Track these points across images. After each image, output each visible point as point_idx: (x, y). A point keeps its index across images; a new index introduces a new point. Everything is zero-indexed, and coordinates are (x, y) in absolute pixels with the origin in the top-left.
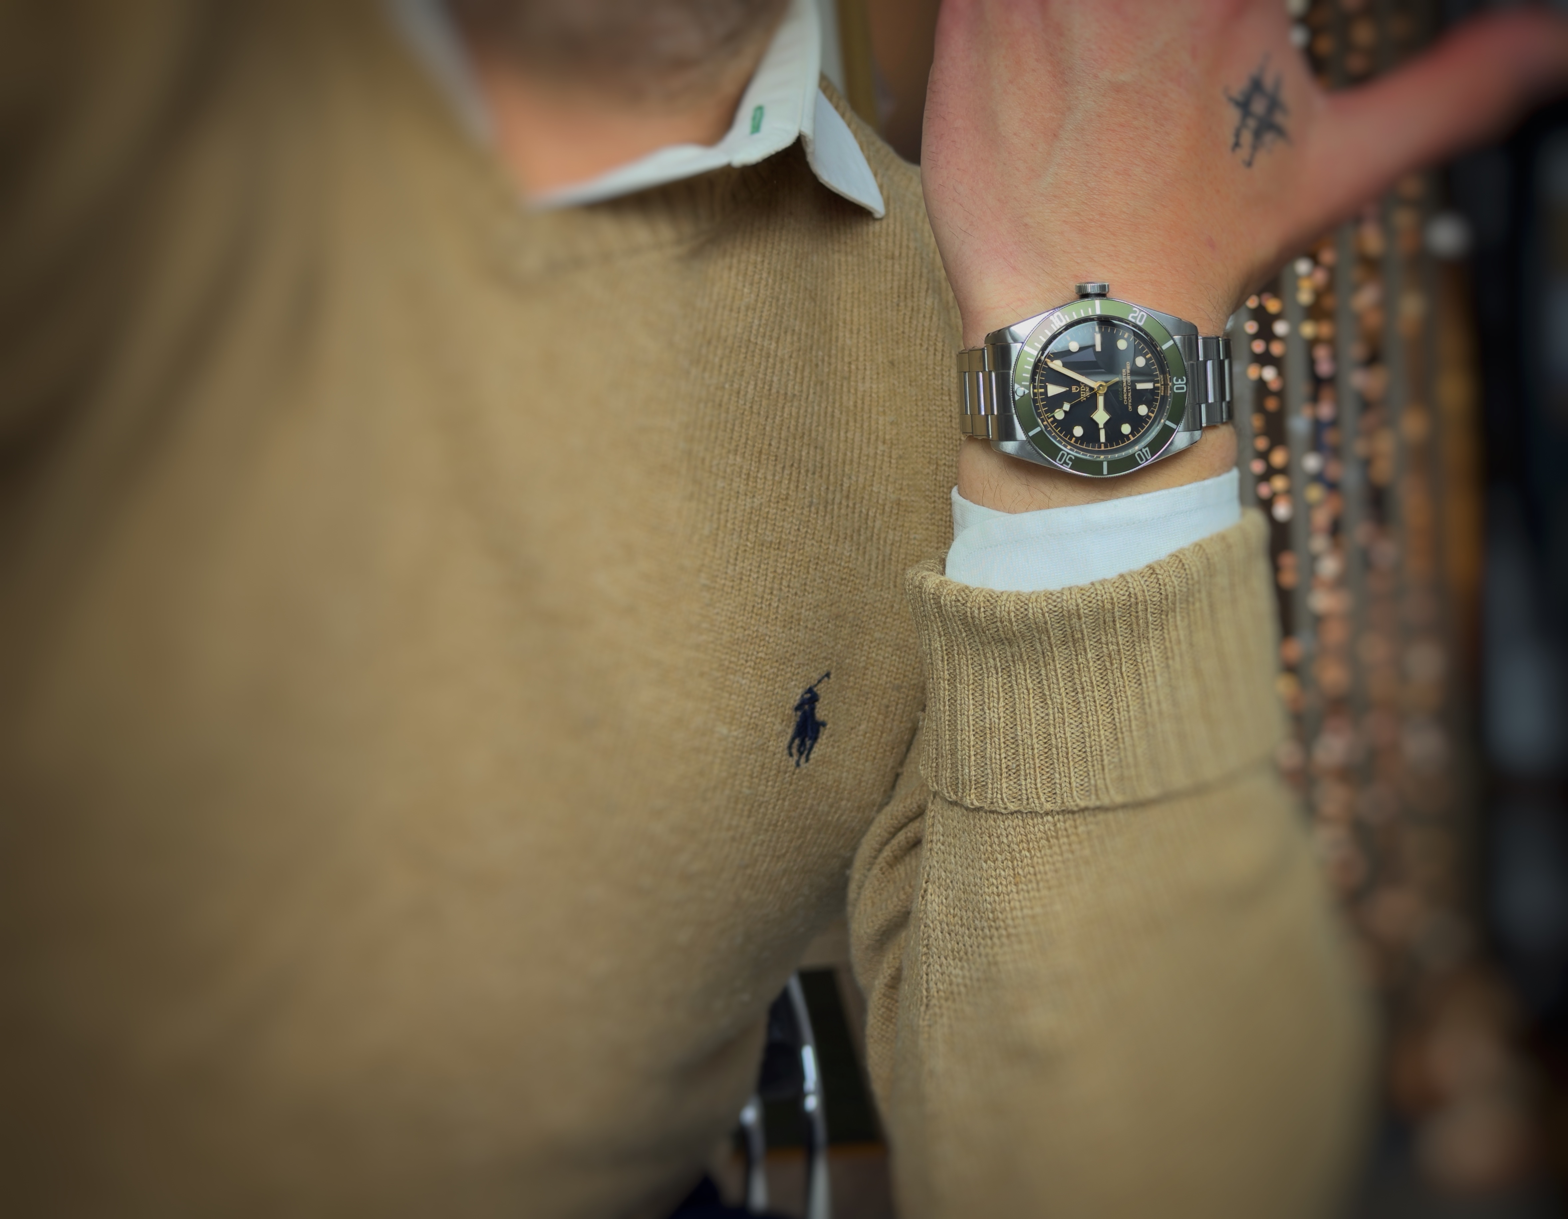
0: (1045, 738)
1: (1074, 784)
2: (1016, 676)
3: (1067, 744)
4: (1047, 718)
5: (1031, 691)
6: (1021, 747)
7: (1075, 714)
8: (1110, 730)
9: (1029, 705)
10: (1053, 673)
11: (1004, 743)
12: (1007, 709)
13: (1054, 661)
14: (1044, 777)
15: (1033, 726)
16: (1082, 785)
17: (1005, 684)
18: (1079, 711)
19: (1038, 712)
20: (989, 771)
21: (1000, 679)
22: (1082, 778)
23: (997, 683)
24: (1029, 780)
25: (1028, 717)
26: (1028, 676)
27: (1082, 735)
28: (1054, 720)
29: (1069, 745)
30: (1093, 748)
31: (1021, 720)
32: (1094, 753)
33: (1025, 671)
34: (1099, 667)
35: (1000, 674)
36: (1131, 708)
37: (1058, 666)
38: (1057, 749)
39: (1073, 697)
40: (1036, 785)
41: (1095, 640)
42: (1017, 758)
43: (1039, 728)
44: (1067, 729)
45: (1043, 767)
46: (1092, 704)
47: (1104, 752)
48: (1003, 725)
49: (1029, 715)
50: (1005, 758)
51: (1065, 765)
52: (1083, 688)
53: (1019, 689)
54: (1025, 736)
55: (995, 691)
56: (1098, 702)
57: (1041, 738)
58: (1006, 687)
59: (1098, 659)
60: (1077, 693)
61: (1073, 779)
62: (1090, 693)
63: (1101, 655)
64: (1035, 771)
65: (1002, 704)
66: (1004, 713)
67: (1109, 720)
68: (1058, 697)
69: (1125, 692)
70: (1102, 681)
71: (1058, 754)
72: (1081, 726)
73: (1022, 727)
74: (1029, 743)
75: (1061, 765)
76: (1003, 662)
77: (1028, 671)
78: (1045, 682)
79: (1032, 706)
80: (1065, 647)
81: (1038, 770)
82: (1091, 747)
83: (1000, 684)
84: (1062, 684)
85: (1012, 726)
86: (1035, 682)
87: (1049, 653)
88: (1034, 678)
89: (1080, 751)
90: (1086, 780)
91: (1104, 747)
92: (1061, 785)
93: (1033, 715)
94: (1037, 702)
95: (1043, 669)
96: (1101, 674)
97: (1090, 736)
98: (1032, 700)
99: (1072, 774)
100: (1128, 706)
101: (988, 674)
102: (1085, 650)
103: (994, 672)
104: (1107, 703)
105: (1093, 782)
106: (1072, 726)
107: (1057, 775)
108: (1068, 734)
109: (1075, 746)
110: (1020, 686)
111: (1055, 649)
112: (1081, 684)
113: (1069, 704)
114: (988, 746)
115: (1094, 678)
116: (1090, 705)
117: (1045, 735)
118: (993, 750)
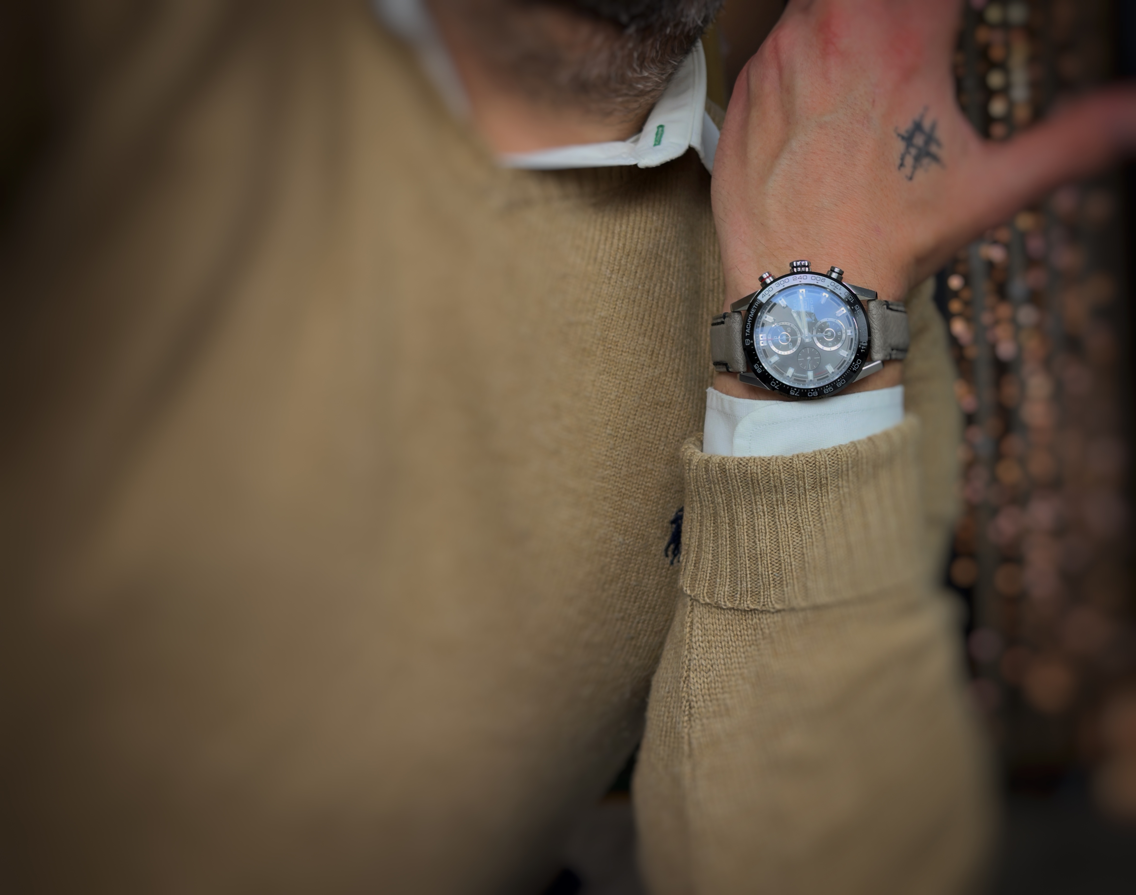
20: (761, 583)
50: (772, 574)
73: (783, 551)
74: (789, 562)
85: (776, 551)
114: (760, 566)
118: (763, 569)
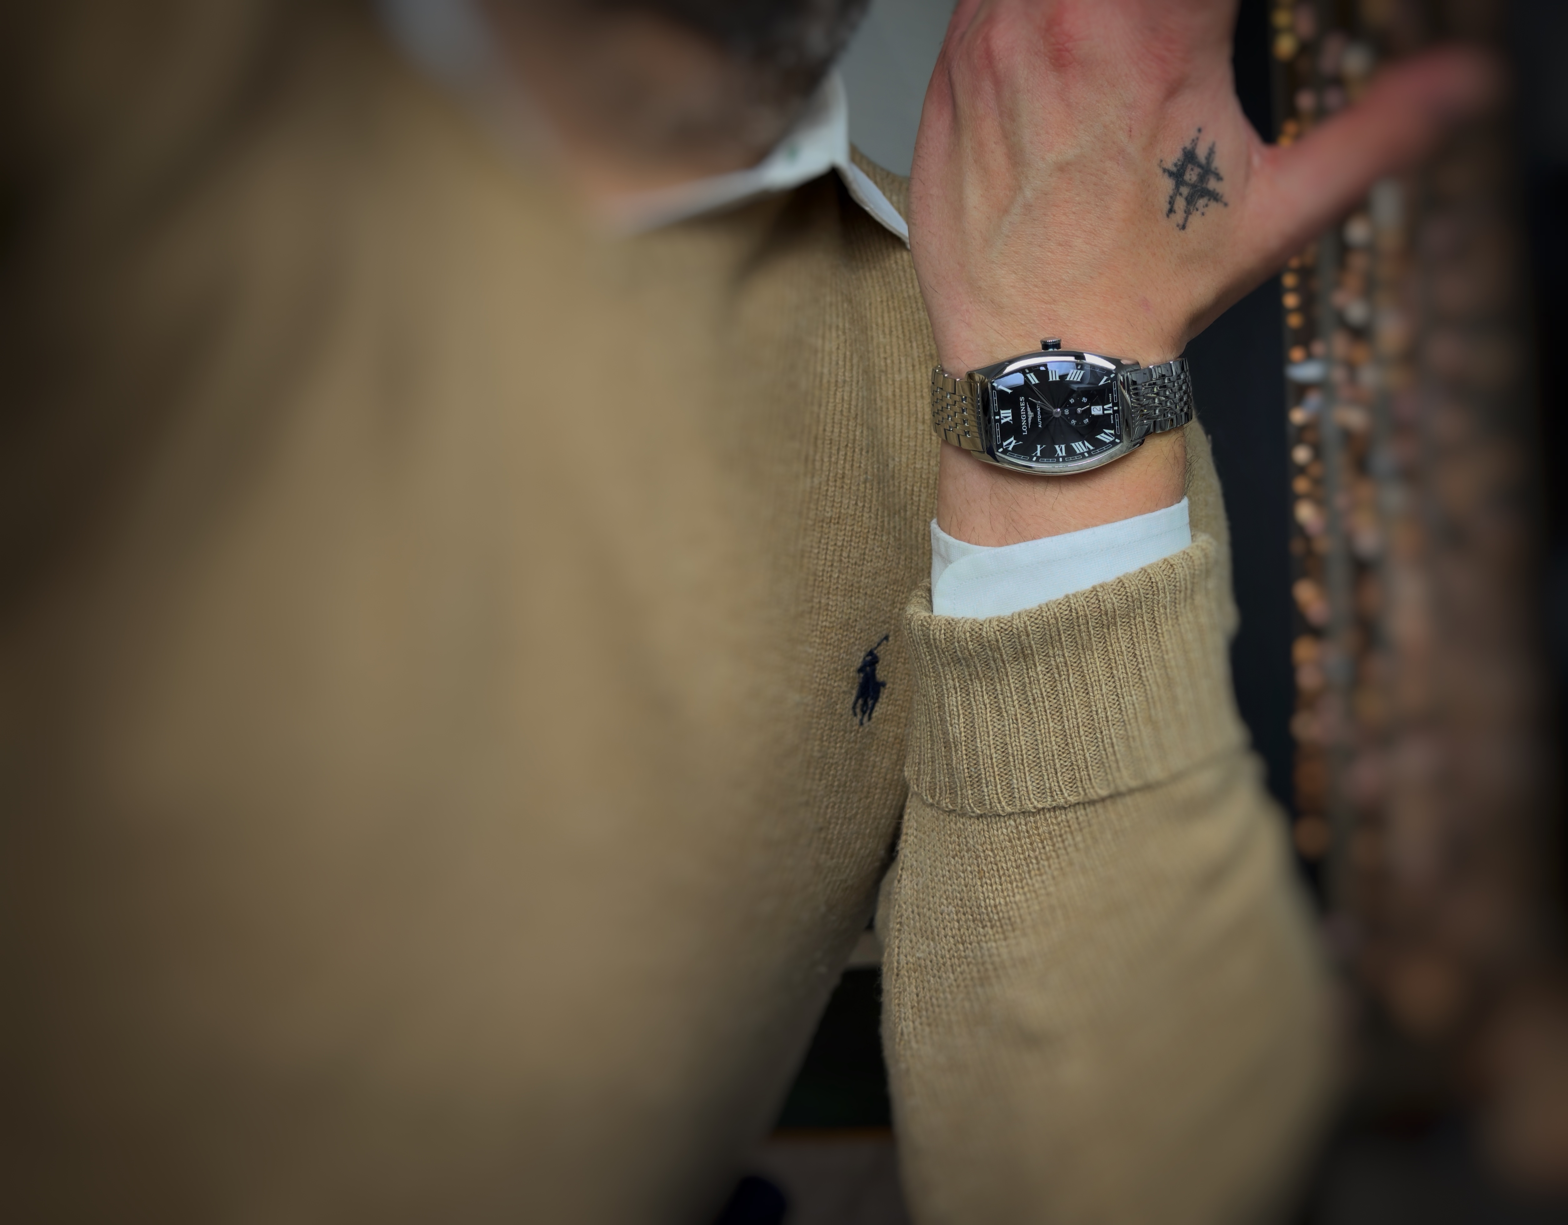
0: (1002, 748)
1: (1030, 788)
2: (974, 694)
3: (1022, 751)
4: (1003, 729)
5: (988, 706)
6: (981, 758)
7: (1029, 724)
8: (1061, 737)
9: (986, 719)
10: (1007, 688)
11: (966, 755)
12: (967, 724)
13: (1007, 676)
14: (1004, 784)
15: (991, 737)
16: (1038, 788)
17: (964, 701)
18: (1032, 721)
19: (995, 724)
21: (959, 698)
22: (1038, 782)
23: (957, 702)
24: (990, 787)
25: (985, 729)
26: (985, 693)
27: (1035, 743)
28: (1010, 731)
29: (1024, 752)
30: (1046, 754)
31: (980, 734)
32: (1047, 758)
33: (982, 687)
34: (1049, 679)
35: (959, 694)
36: (1079, 715)
37: (1011, 681)
38: (1013, 756)
39: (1026, 708)
40: (996, 790)
41: (1044, 654)
42: (979, 768)
43: (997, 738)
44: (1021, 738)
45: (1002, 774)
46: (1043, 713)
47: (1056, 757)
48: (964, 739)
49: (987, 728)
51: (1022, 771)
52: (1034, 700)
53: (977, 705)
54: (984, 747)
55: (955, 709)
56: (1048, 711)
57: (998, 748)
58: (965, 705)
59: (1048, 672)
60: (1029, 704)
61: (1029, 783)
62: (1041, 704)
63: (1050, 668)
64: (995, 779)
65: (962, 720)
66: (964, 728)
67: (1060, 728)
68: (1012, 709)
69: (1073, 701)
70: (1052, 692)
71: (1014, 762)
72: (1034, 734)
75: (1018, 771)
76: (962, 682)
77: (984, 688)
78: (1000, 697)
79: (989, 719)
80: (1017, 663)
81: (997, 778)
82: (1044, 753)
83: (959, 703)
84: (1015, 698)
86: (991, 698)
87: (1003, 670)
88: (990, 693)
89: (1034, 757)
90: (1042, 783)
91: (1055, 752)
92: (1018, 789)
93: (990, 728)
94: (994, 715)
95: (998, 684)
96: (1051, 686)
97: (1042, 743)
98: (989, 714)
99: (1028, 778)
100: (1076, 714)
101: (948, 695)
102: (1035, 665)
103: (953, 692)
104: (1057, 712)
105: (1047, 785)
106: (1026, 735)
107: (1015, 781)
108: (1023, 743)
109: (1029, 753)
110: (978, 703)
111: (1007, 665)
112: (1033, 695)
115: (1043, 690)
116: (1042, 715)
117: (1002, 745)
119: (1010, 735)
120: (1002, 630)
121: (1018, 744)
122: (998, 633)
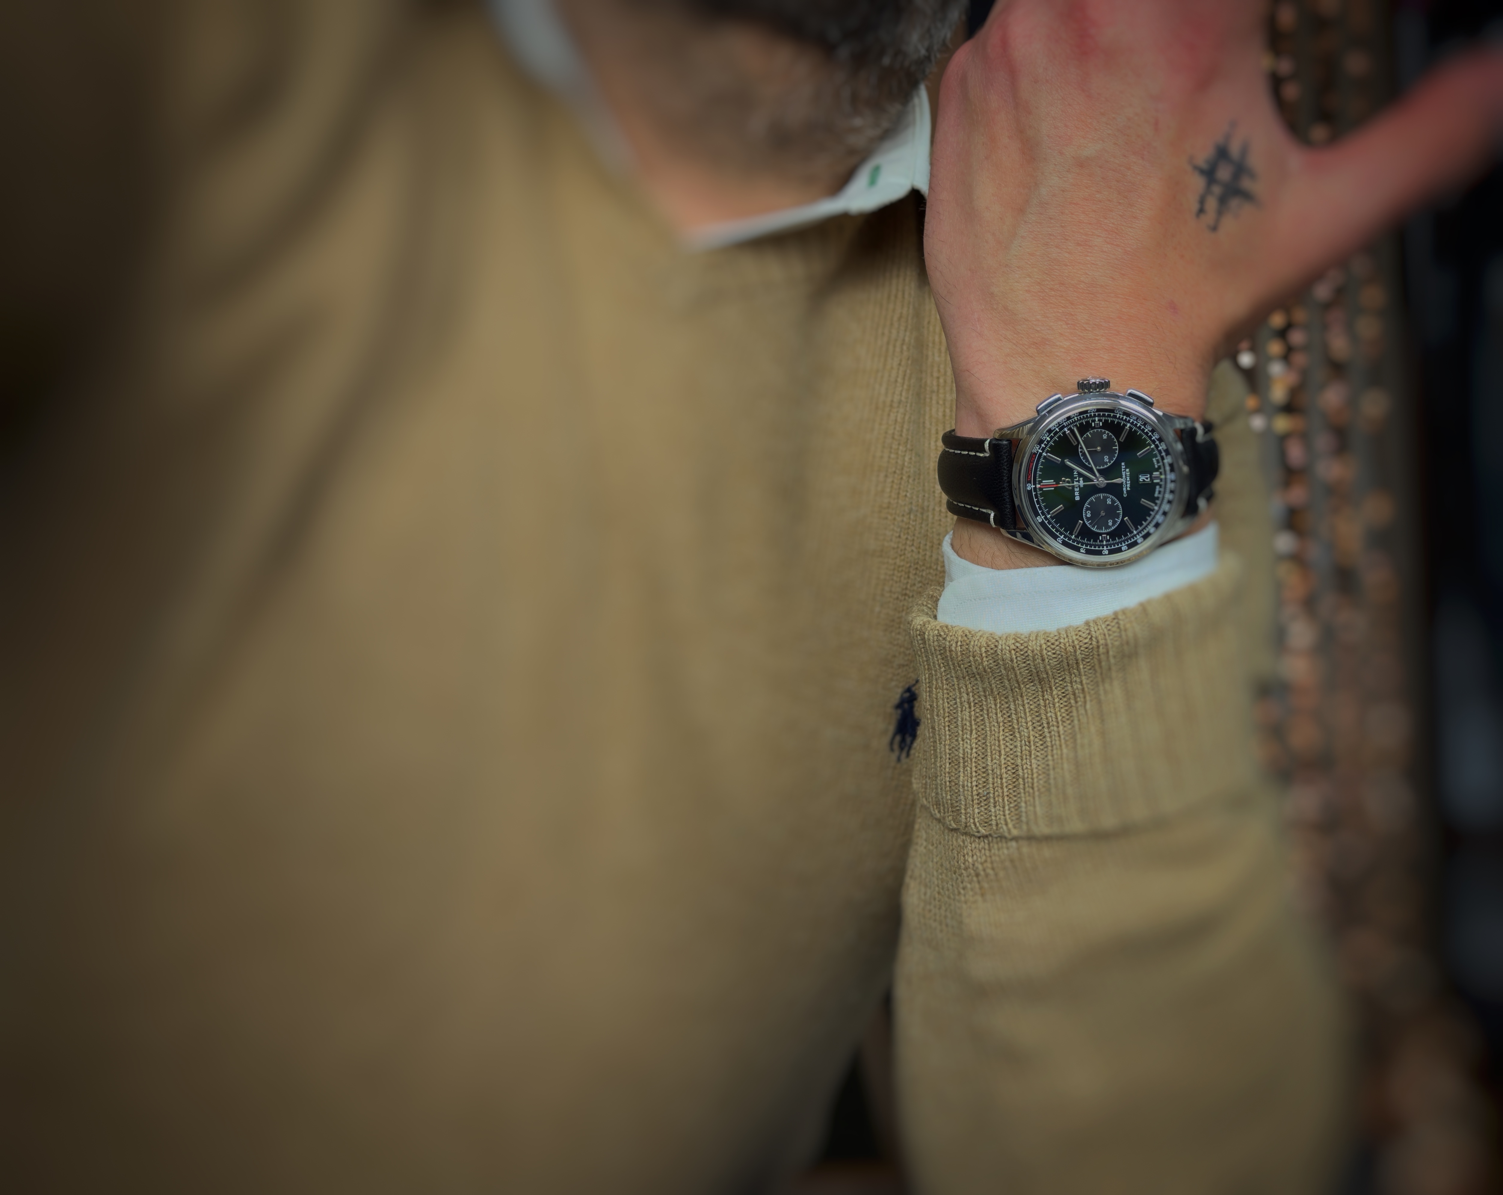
18: (1045, 745)
39: (1040, 731)
60: (1044, 727)
113: (1036, 737)
119: (1022, 757)
120: (1018, 650)
121: (1029, 767)
122: (1013, 652)
